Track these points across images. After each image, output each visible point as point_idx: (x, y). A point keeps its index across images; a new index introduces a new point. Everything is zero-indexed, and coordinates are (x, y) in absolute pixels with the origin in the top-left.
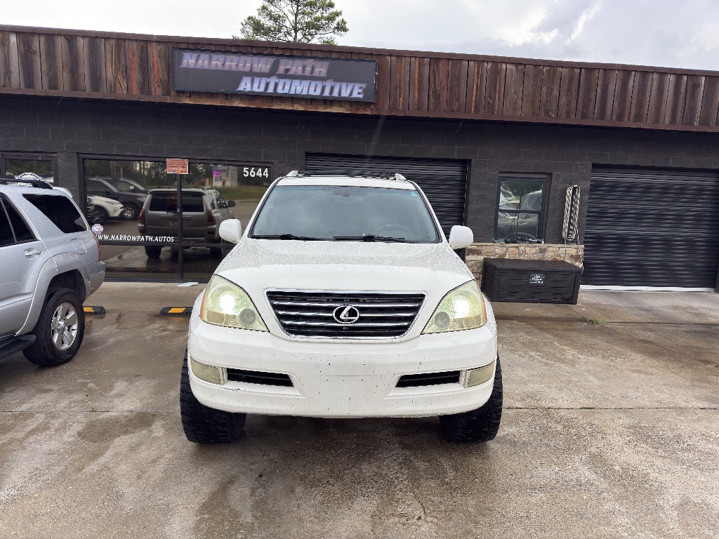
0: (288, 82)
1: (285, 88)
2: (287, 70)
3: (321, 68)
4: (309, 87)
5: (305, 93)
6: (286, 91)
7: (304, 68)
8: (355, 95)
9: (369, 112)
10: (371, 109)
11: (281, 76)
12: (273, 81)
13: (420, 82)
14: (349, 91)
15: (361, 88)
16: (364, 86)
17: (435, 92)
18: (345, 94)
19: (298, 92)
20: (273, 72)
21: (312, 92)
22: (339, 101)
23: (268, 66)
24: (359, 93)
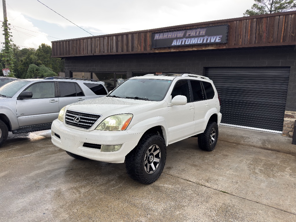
0: (190, 39)
1: (189, 42)
2: (189, 35)
3: (203, 32)
4: (198, 40)
5: (196, 43)
6: (189, 43)
7: (196, 33)
8: (217, 41)
9: (225, 47)
10: (226, 46)
11: (187, 38)
12: (184, 40)
13: (251, 30)
14: (214, 39)
15: (219, 37)
16: (221, 36)
17: (259, 34)
18: (213, 41)
19: (193, 43)
20: (184, 36)
21: (199, 42)
22: (211, 44)
23: (183, 34)
24: (219, 40)
